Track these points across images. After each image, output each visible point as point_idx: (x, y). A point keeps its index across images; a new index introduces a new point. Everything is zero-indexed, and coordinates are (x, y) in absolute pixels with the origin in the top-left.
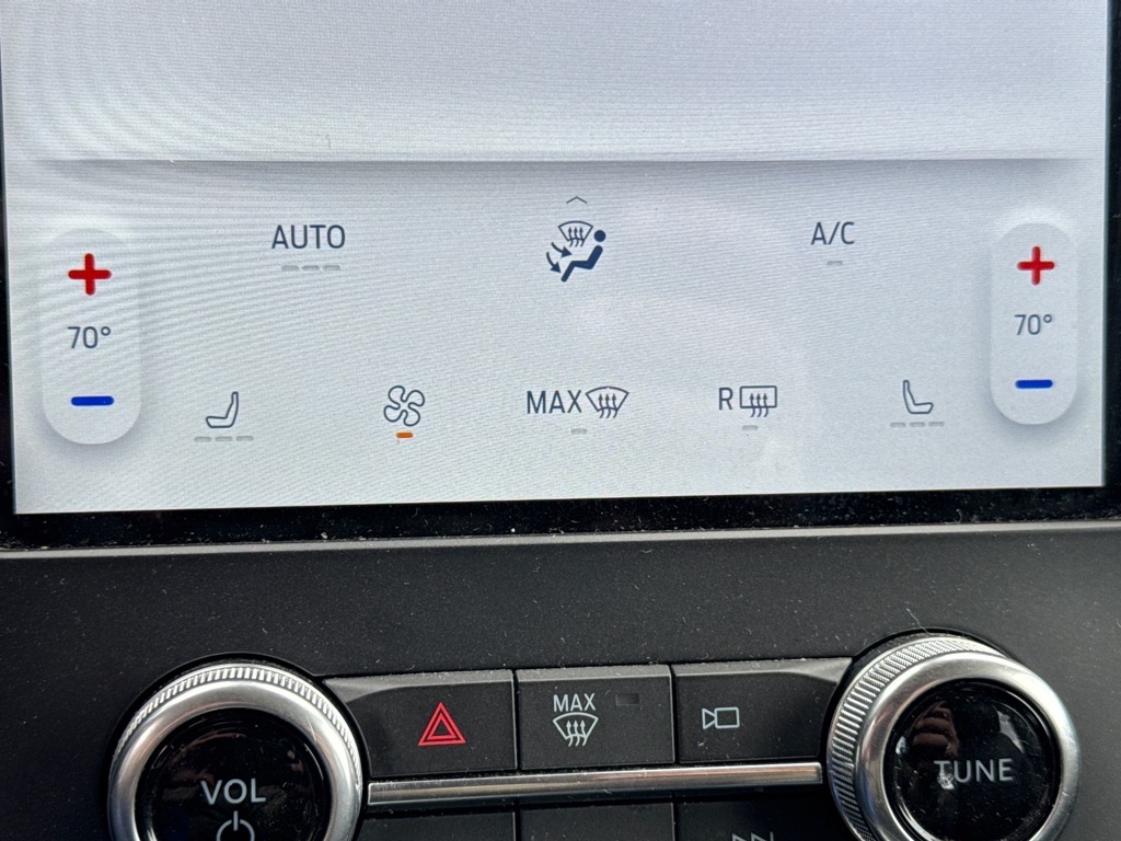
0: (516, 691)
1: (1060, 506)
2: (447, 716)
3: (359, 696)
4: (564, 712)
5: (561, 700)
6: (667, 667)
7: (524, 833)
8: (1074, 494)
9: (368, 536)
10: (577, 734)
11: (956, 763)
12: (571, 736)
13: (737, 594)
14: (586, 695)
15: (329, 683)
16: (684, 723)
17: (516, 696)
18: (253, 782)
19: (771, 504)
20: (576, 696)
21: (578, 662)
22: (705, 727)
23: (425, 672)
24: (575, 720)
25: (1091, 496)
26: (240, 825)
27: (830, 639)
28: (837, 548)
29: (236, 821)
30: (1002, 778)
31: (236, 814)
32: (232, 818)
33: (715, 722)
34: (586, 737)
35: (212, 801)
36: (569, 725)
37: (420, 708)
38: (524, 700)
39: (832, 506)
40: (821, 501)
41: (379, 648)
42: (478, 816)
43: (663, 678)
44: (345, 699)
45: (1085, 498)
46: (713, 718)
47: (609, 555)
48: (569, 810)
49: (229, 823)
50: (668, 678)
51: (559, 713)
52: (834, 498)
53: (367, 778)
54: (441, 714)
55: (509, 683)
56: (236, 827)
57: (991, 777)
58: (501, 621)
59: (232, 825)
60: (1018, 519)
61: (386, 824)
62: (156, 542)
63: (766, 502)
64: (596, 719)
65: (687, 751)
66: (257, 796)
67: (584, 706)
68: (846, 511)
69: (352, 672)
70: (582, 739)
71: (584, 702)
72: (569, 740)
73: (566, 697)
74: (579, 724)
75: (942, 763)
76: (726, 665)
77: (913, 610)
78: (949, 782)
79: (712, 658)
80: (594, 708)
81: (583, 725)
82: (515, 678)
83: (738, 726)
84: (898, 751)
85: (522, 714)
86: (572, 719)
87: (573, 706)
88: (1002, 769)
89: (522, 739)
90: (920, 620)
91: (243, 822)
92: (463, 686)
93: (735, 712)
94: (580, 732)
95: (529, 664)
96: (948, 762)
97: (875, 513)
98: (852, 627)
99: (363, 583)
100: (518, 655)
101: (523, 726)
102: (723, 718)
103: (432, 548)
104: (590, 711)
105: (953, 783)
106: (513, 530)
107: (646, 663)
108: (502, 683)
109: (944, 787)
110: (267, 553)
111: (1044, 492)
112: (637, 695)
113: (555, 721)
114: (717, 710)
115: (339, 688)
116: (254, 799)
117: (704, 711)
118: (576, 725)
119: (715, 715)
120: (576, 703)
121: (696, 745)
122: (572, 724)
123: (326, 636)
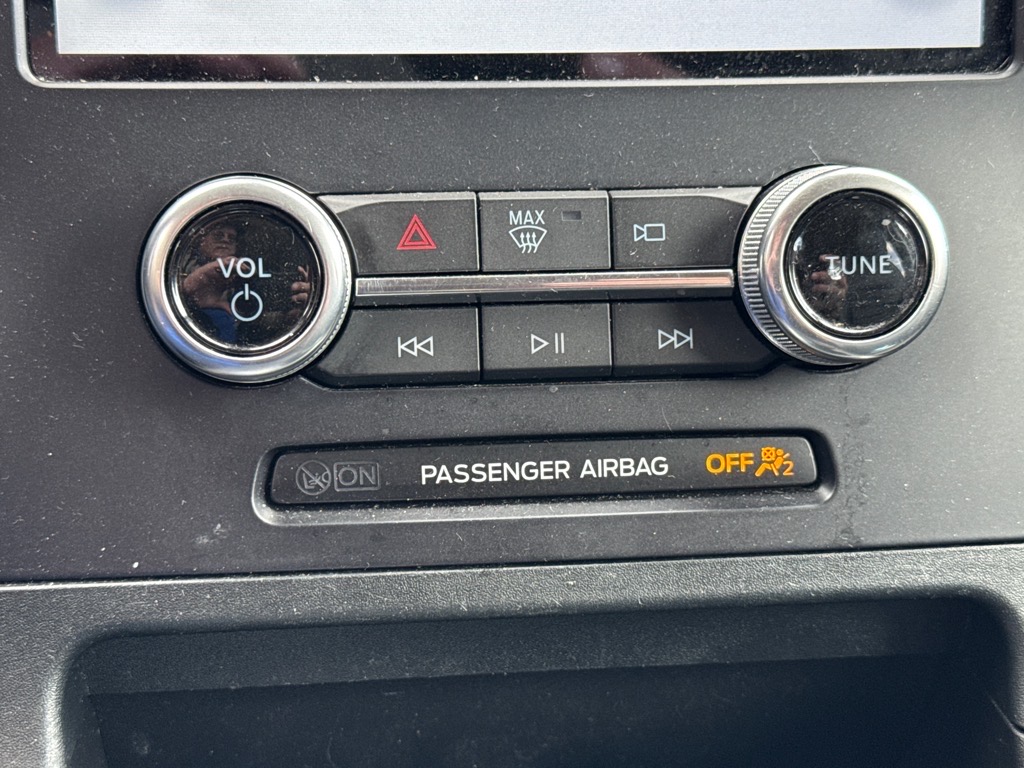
0: (478, 207)
1: (944, 63)
2: (422, 227)
3: (347, 208)
4: (518, 225)
5: (516, 215)
6: (605, 192)
7: (485, 325)
8: (956, 53)
9: (354, 79)
10: (529, 244)
11: (844, 258)
12: (524, 245)
13: (665, 133)
14: (537, 212)
15: (322, 198)
16: (619, 236)
17: (479, 212)
18: (260, 261)
19: (695, 58)
20: (528, 212)
21: (531, 187)
22: (636, 240)
23: (403, 192)
24: (527, 231)
25: (970, 55)
26: (250, 296)
27: (743, 171)
28: (751, 94)
29: (247, 292)
30: (882, 271)
31: (247, 286)
32: (244, 290)
33: (645, 235)
34: (536, 246)
35: (227, 275)
36: (522, 236)
37: (398, 219)
38: (484, 215)
39: (748, 61)
40: (739, 57)
41: (364, 172)
42: (447, 310)
43: (601, 199)
44: (336, 211)
45: (965, 56)
46: (642, 233)
47: (557, 98)
48: (522, 307)
49: (241, 293)
50: (605, 199)
51: (514, 226)
52: (750, 54)
53: (355, 275)
54: (415, 225)
55: (472, 201)
56: (247, 298)
57: (873, 270)
58: (466, 151)
59: (243, 296)
60: (907, 72)
61: (370, 314)
62: (176, 79)
63: (692, 57)
64: (545, 231)
65: (621, 259)
66: (264, 272)
67: (535, 221)
68: (760, 65)
69: (342, 191)
70: (533, 248)
71: (535, 217)
72: (522, 248)
73: (520, 213)
74: (531, 235)
75: (832, 259)
76: (656, 191)
77: (814, 148)
78: (838, 274)
79: (643, 185)
80: (543, 223)
81: (534, 236)
82: (478, 198)
83: (664, 239)
84: (795, 249)
85: (483, 225)
86: (525, 231)
87: (526, 221)
88: (882, 264)
89: (483, 246)
90: (820, 155)
91: (253, 293)
92: (434, 202)
93: (661, 228)
94: (531, 241)
95: (490, 188)
96: (837, 258)
97: (786, 67)
98: (762, 161)
99: (350, 117)
100: (480, 180)
101: (484, 235)
102: (652, 232)
103: (407, 90)
104: (540, 224)
105: (841, 274)
106: (476, 78)
107: (588, 189)
108: (467, 201)
109: (833, 278)
110: (269, 90)
111: (929, 51)
112: (580, 212)
113: (510, 232)
114: (646, 226)
115: (331, 203)
116: (261, 275)
117: (636, 226)
118: (528, 236)
119: (645, 230)
120: (528, 218)
121: (628, 254)
122: (525, 234)
123: (319, 161)
